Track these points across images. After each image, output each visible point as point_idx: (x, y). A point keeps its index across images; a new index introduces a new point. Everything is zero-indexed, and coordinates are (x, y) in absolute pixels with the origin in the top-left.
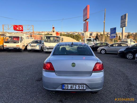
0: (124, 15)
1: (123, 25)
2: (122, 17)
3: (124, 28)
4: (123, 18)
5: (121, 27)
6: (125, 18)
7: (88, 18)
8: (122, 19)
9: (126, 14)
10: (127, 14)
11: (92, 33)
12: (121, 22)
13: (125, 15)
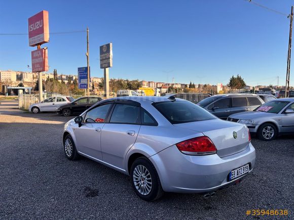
0: (106, 45)
1: (105, 64)
2: (101, 48)
3: (107, 69)
4: (104, 51)
5: (102, 68)
6: (108, 51)
7: (45, 41)
8: (102, 52)
9: (109, 44)
10: (111, 44)
11: (22, 75)
12: (101, 57)
13: (108, 46)
